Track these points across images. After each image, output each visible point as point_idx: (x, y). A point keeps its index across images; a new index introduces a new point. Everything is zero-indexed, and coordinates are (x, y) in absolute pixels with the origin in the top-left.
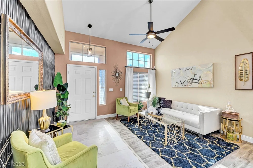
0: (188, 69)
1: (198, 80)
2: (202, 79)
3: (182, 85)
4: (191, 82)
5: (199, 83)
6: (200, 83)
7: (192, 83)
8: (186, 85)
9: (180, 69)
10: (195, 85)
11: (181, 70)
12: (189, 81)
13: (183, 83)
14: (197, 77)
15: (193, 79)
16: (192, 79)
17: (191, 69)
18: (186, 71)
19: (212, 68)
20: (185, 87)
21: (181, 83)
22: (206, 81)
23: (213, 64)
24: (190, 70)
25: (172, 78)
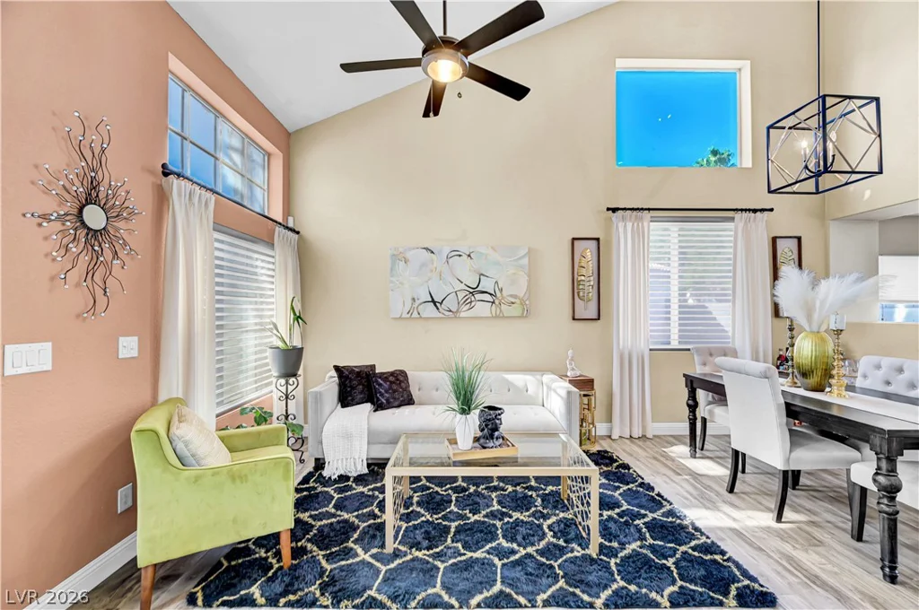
0: (460, 256)
1: (491, 294)
2: (501, 290)
3: (438, 309)
4: (469, 300)
5: (493, 302)
6: (497, 302)
7: (473, 304)
8: (450, 311)
9: (427, 249)
10: (482, 309)
11: (432, 252)
12: (461, 295)
13: (441, 303)
14: (487, 285)
15: (474, 291)
16: (472, 291)
17: (469, 256)
18: (450, 260)
19: (525, 261)
20: (448, 318)
21: (434, 302)
22: (511, 296)
23: (530, 251)
24: (465, 257)
25: (392, 282)
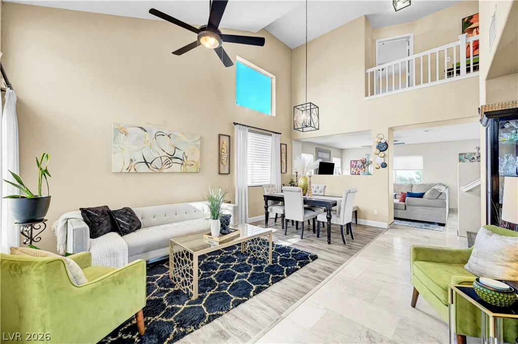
0: (163, 135)
1: (181, 160)
2: (186, 158)
3: (149, 167)
4: (169, 162)
5: (182, 164)
6: (184, 164)
7: (171, 164)
8: (157, 168)
9: (142, 128)
10: (176, 167)
11: (145, 131)
12: (164, 159)
13: (151, 164)
14: (179, 154)
15: (172, 157)
16: (170, 157)
17: (169, 136)
18: (157, 137)
19: (199, 143)
20: (155, 173)
21: (146, 162)
22: (192, 161)
23: (201, 138)
24: (166, 137)
25: (115, 147)
